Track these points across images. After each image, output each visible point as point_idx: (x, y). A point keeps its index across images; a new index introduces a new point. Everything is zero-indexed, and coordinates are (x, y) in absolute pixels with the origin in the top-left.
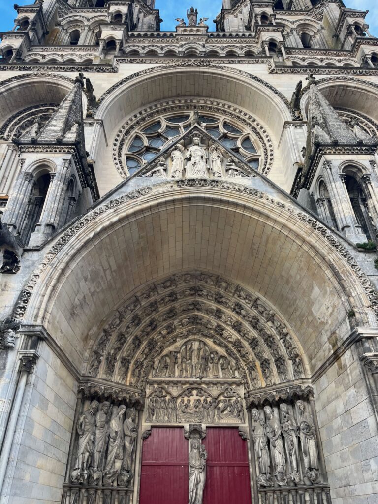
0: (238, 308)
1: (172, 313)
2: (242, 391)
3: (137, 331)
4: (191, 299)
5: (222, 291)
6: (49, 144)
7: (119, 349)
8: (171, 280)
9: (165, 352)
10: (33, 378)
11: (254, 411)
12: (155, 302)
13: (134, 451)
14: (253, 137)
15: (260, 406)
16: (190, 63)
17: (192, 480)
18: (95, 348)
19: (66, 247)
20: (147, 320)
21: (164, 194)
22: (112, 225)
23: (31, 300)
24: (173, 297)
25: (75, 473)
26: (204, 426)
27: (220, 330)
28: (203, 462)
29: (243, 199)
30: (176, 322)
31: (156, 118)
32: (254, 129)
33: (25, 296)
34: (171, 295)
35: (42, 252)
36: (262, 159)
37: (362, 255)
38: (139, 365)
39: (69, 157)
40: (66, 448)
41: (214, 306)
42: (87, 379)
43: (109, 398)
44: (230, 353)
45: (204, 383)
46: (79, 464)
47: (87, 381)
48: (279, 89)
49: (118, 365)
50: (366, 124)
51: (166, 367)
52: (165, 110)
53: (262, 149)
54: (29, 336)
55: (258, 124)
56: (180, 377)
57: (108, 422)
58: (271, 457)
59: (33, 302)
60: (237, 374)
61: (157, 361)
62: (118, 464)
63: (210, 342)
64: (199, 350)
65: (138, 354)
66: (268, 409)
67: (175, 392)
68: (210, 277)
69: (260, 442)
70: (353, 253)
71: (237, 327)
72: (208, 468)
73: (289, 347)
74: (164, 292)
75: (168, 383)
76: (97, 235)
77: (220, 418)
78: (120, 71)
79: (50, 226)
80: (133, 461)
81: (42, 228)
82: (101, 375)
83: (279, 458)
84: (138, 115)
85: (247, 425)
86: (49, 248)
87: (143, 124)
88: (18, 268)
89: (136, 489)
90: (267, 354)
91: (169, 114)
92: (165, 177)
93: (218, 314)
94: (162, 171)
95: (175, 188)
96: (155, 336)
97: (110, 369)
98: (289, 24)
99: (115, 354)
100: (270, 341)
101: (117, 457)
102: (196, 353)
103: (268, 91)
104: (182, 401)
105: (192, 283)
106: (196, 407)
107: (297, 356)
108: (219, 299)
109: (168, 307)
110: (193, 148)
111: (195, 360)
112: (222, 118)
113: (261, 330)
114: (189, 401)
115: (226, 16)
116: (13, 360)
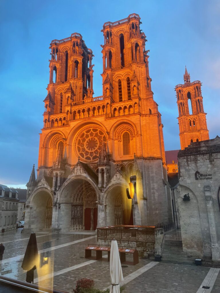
7: (78, 197)
18: (73, 198)
19: (61, 190)
21: (74, 178)
23: (58, 199)
26: (93, 208)
35: (58, 191)
40: (71, 213)
43: (77, 205)
47: (72, 203)
51: (88, 197)
52: (85, 130)
54: (59, 204)
56: (90, 199)
57: (77, 209)
64: (93, 194)
70: (98, 189)
78: (71, 126)
80: (83, 214)
81: (58, 187)
82: (75, 201)
88: (56, 194)
89: (84, 217)
103: (104, 128)
104: (91, 204)
110: (78, 167)
112: (99, 129)
116: (58, 207)
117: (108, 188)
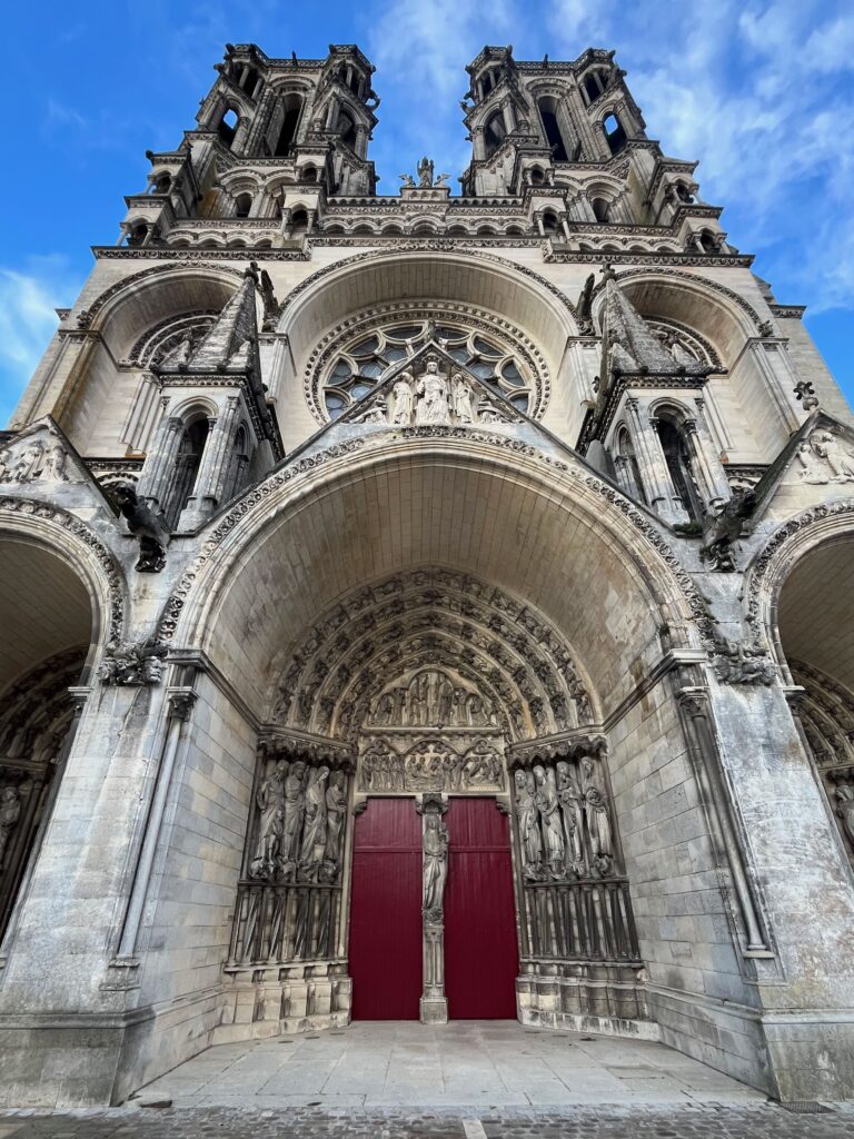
0: (495, 623)
1: (397, 632)
2: (501, 745)
3: (345, 658)
4: (425, 610)
5: (472, 598)
6: (205, 373)
7: (318, 684)
8: (396, 581)
9: (387, 689)
10: (189, 728)
11: (520, 774)
12: (371, 615)
13: (343, 832)
14: (520, 361)
15: (527, 766)
16: (422, 246)
17: (428, 872)
18: (281, 683)
19: (235, 532)
20: (359, 641)
21: (382, 450)
22: (304, 498)
23: (184, 612)
24: (398, 607)
25: (256, 865)
26: (445, 796)
27: (468, 656)
28: (444, 847)
29: (505, 457)
30: (402, 645)
31: (370, 331)
32: (522, 350)
33: (173, 606)
34: (395, 604)
35: (199, 539)
36: (533, 395)
37: (681, 542)
38: (348, 708)
39: (237, 392)
40: (241, 828)
41: (460, 620)
42: (270, 729)
43: (304, 756)
44: (484, 690)
45: (445, 733)
46: (261, 852)
47: (271, 733)
48: (559, 287)
49: (316, 708)
50: (691, 342)
51: (388, 711)
52: (384, 319)
53: (533, 380)
54: (181, 666)
55: (527, 342)
56: (410, 724)
57: (303, 791)
58: (543, 839)
59: (187, 616)
60: (493, 719)
61: (374, 703)
62: (319, 852)
63: (454, 673)
64: (438, 685)
65: (346, 693)
66: (539, 771)
67: (402, 747)
68: (454, 576)
69: (527, 818)
70: (668, 539)
71: (495, 651)
72: (451, 856)
73: (571, 679)
74: (383, 600)
75: (391, 734)
76: (281, 514)
77: (468, 783)
78: (313, 259)
79: (209, 499)
80: (341, 846)
81: (198, 503)
82: (292, 722)
83: (554, 840)
84: (343, 327)
85: (508, 793)
86: (209, 533)
87: (350, 340)
88: (162, 564)
89: (346, 886)
90: (539, 690)
91: (391, 326)
92: (383, 423)
93: (466, 632)
94: (380, 414)
95: (401, 439)
96: (372, 665)
97: (305, 715)
98: (575, 184)
99: (312, 693)
100: (543, 671)
101: (317, 841)
102: (433, 690)
103: (542, 290)
104: (413, 761)
105: (427, 586)
106: (434, 768)
107: (583, 692)
108: (467, 609)
109: (390, 623)
110: (427, 379)
111: (431, 700)
112: (472, 331)
113: (530, 656)
114: (423, 760)
115: (478, 171)
116: (159, 700)
117: (780, 538)
